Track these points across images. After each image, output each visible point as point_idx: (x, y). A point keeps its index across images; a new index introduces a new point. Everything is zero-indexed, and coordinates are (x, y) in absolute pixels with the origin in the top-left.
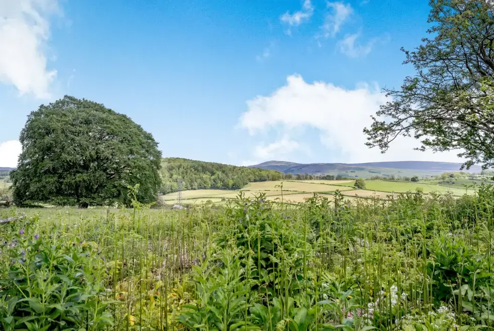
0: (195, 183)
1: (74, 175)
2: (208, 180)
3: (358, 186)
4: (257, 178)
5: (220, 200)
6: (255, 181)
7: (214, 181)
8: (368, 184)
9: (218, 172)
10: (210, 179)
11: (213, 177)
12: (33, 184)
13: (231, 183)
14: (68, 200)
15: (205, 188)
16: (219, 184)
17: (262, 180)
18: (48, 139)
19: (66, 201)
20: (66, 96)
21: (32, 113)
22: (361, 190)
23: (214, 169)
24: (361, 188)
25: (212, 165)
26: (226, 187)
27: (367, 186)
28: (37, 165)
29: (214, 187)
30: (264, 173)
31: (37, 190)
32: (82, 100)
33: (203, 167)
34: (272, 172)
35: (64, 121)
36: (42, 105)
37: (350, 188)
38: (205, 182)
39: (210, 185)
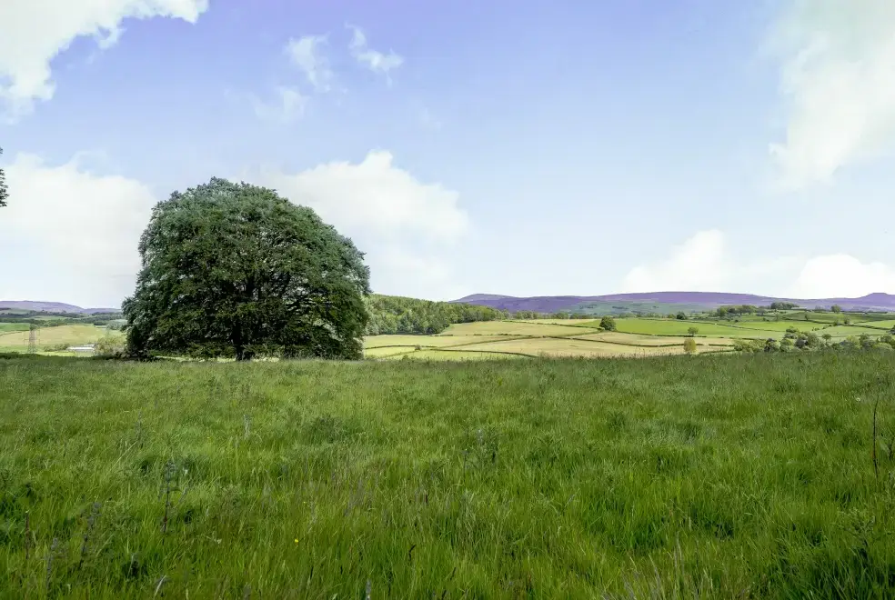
0: (375, 325)
1: (234, 304)
2: (393, 321)
3: (605, 326)
4: (463, 318)
5: (413, 349)
6: (459, 322)
7: (403, 323)
8: (618, 323)
9: (407, 310)
10: (396, 320)
11: (400, 317)
12: (163, 322)
13: (426, 324)
14: (223, 349)
15: (389, 333)
16: (410, 327)
17: (469, 320)
18: (188, 245)
19: (219, 349)
20: (214, 179)
21: (160, 205)
22: (609, 333)
23: (401, 306)
24: (609, 330)
25: (399, 300)
26: (418, 331)
27: (617, 328)
28: (170, 289)
29: (402, 331)
30: (472, 311)
31: (169, 331)
32: (239, 184)
33: (385, 302)
34: (483, 309)
35: (214, 213)
36: (176, 192)
37: (593, 330)
38: (389, 325)
39: (396, 329)
